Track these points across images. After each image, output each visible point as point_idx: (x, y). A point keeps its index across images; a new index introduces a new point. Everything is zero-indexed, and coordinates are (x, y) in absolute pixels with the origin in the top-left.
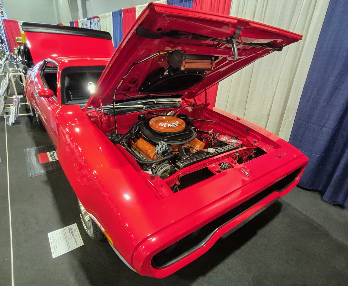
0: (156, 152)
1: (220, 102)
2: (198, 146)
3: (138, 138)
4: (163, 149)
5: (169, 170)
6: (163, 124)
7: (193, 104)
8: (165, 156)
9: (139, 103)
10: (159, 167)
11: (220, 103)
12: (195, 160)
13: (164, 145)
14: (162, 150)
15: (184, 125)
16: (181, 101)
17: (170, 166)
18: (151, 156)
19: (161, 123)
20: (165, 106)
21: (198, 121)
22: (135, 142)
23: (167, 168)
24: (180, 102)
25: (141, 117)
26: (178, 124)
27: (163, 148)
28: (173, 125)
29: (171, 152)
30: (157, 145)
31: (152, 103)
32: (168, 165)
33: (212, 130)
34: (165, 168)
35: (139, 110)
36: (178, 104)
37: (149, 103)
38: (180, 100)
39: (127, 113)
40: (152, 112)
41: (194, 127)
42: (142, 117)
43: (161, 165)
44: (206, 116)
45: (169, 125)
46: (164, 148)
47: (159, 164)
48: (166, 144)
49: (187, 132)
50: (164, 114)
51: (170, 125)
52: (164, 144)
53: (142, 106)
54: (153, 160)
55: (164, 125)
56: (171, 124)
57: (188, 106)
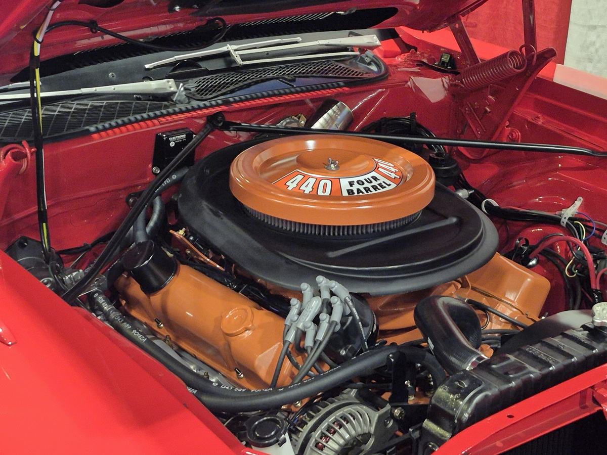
0: (291, 337)
1: (592, 36)
2: (511, 296)
3: (170, 269)
4: (331, 323)
5: (371, 441)
6: (312, 181)
7: (446, 58)
8: (340, 362)
9: (147, 66)
10: (311, 424)
11: (593, 44)
12: (534, 372)
13: (334, 300)
14: (324, 325)
15: (429, 182)
16: (378, 43)
17: (375, 415)
18: (257, 363)
19: (300, 177)
20: (294, 80)
21: (483, 156)
22: (149, 289)
23: (359, 430)
24: (372, 48)
25: (172, 144)
26: (393, 175)
27: (330, 313)
28: (367, 185)
29: (372, 339)
30: (294, 301)
31: (219, 64)
32: (364, 409)
33: (578, 203)
34: (348, 426)
35: (159, 108)
36: (363, 61)
37: (204, 65)
38: (369, 38)
39: (92, 129)
40: (228, 118)
41: (468, 187)
42: (180, 145)
43: (324, 411)
44: (532, 125)
45: (345, 183)
46: (337, 316)
47: (310, 407)
48: (343, 292)
49: (446, 218)
50: (295, 125)
51: (351, 184)
52: (332, 294)
53: (167, 85)
54: (274, 385)
55: (316, 187)
56: (355, 179)
57: (416, 69)
